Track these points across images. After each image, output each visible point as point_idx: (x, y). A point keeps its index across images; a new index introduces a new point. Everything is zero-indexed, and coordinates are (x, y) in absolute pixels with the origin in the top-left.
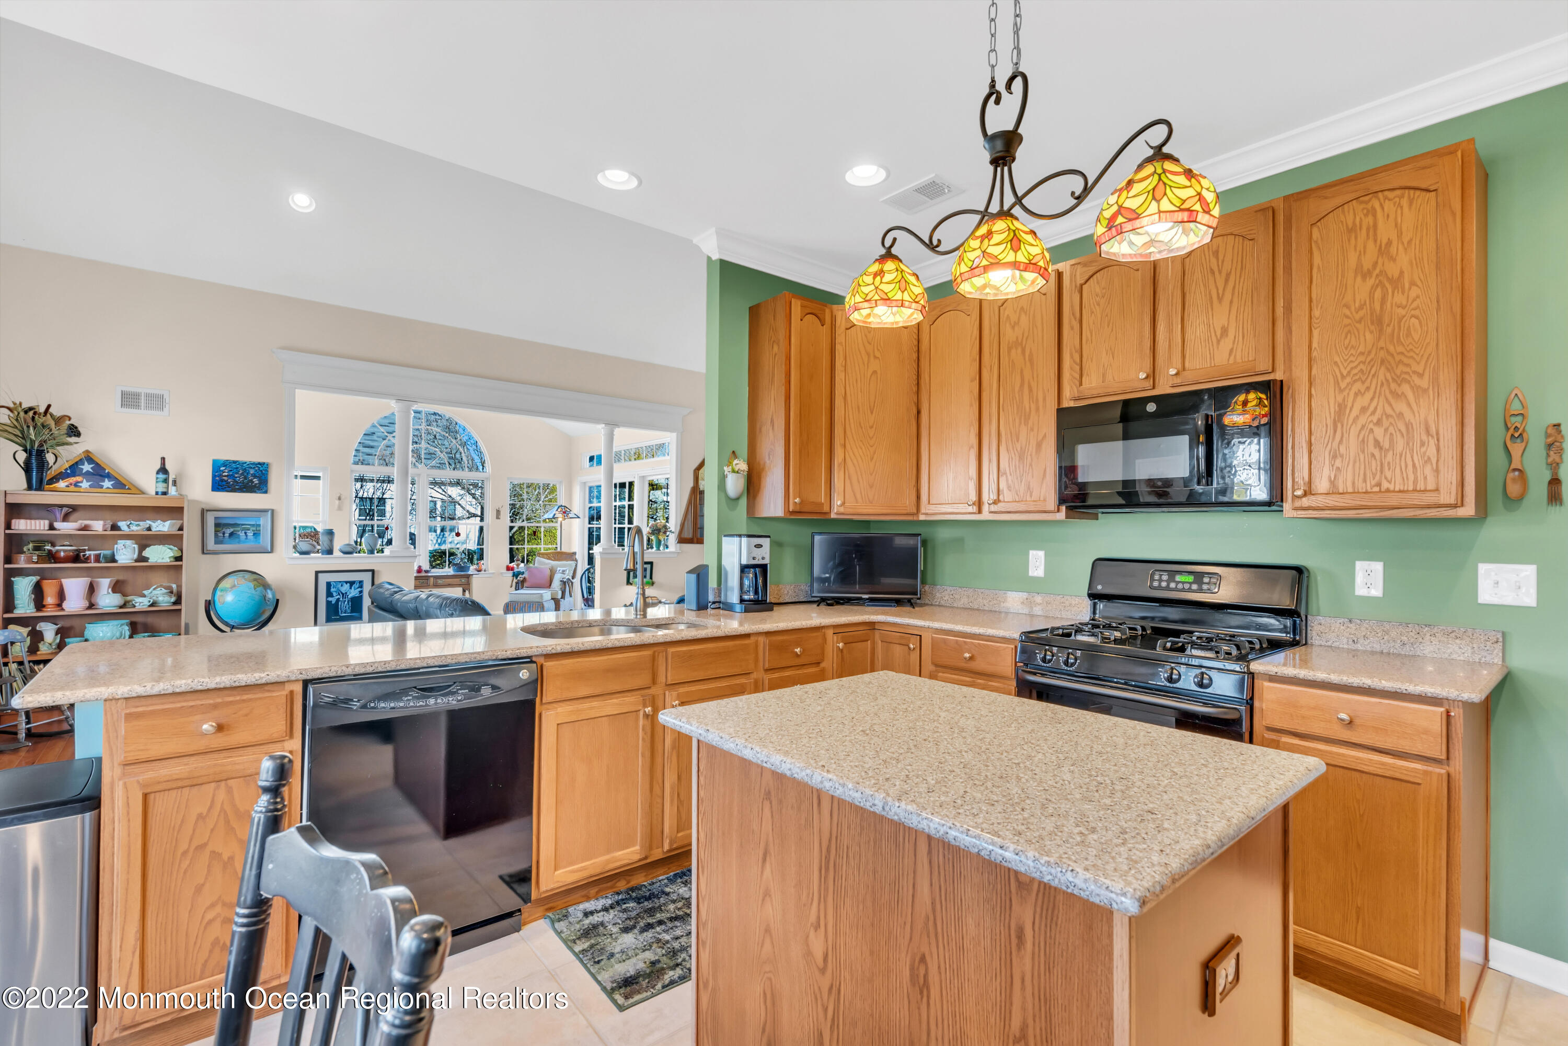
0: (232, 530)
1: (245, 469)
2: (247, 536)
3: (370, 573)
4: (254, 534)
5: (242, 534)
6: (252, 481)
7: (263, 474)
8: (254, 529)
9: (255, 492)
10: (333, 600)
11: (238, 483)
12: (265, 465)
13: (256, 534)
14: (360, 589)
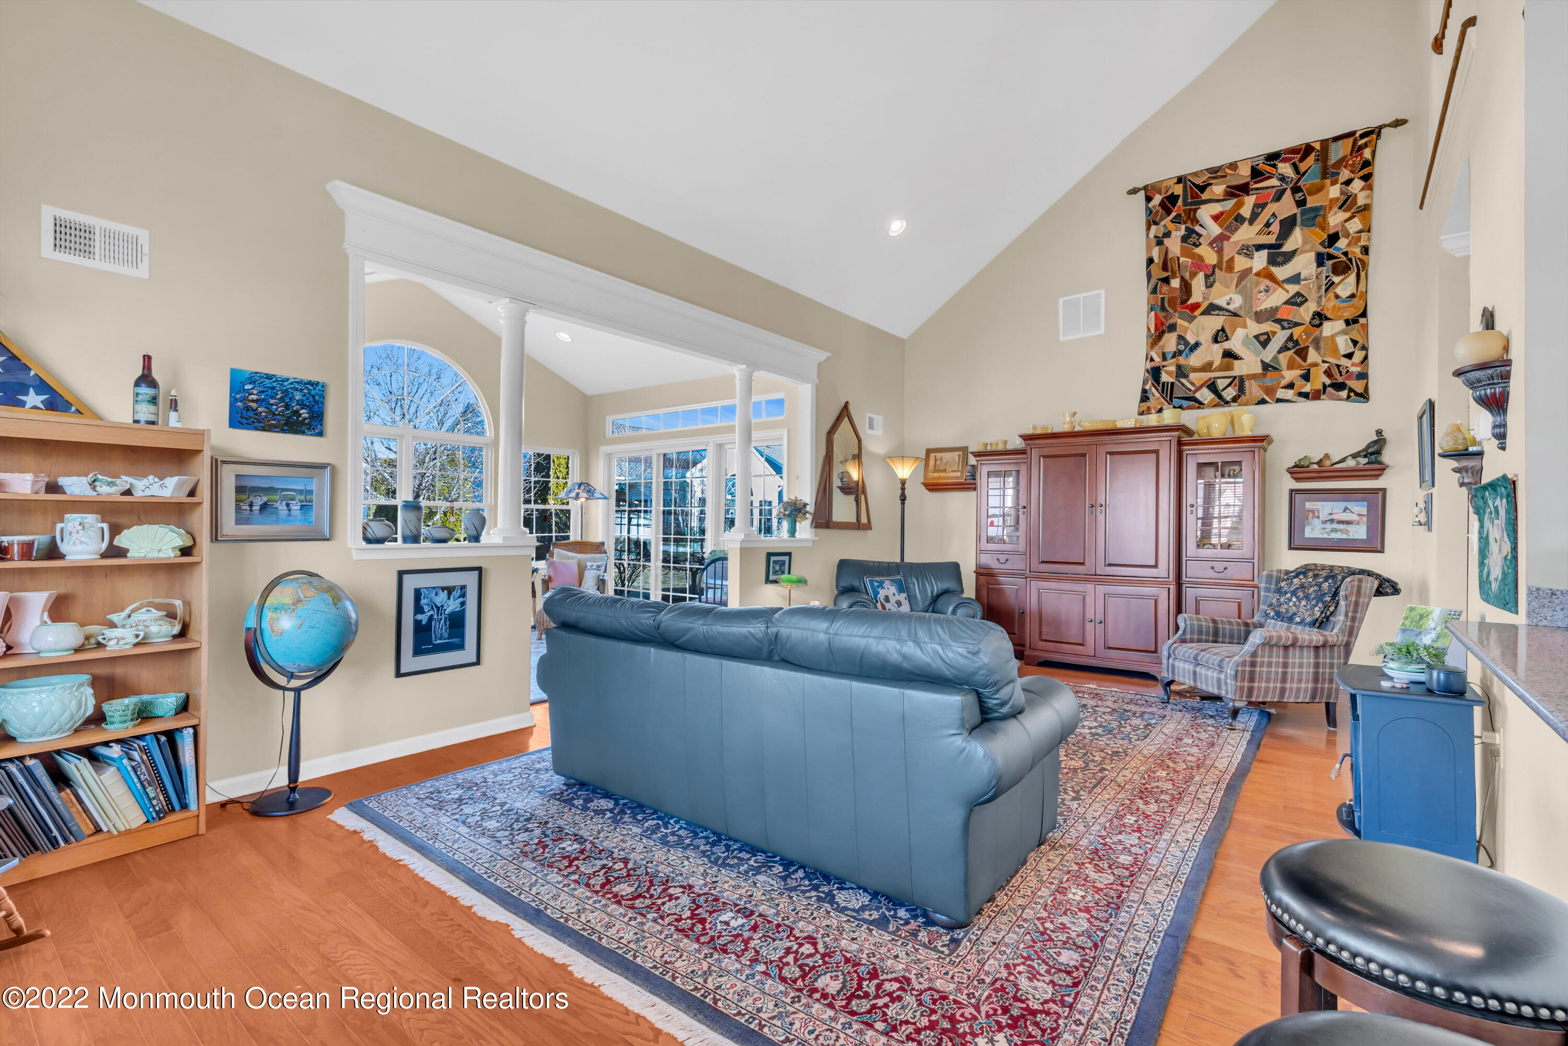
0: (265, 499)
1: (286, 391)
2: (290, 510)
3: (477, 573)
4: (302, 506)
5: (282, 507)
6: (296, 413)
7: (316, 402)
8: (302, 498)
9: (303, 433)
10: (423, 618)
11: (274, 414)
12: (319, 387)
13: (305, 507)
14: (461, 600)
